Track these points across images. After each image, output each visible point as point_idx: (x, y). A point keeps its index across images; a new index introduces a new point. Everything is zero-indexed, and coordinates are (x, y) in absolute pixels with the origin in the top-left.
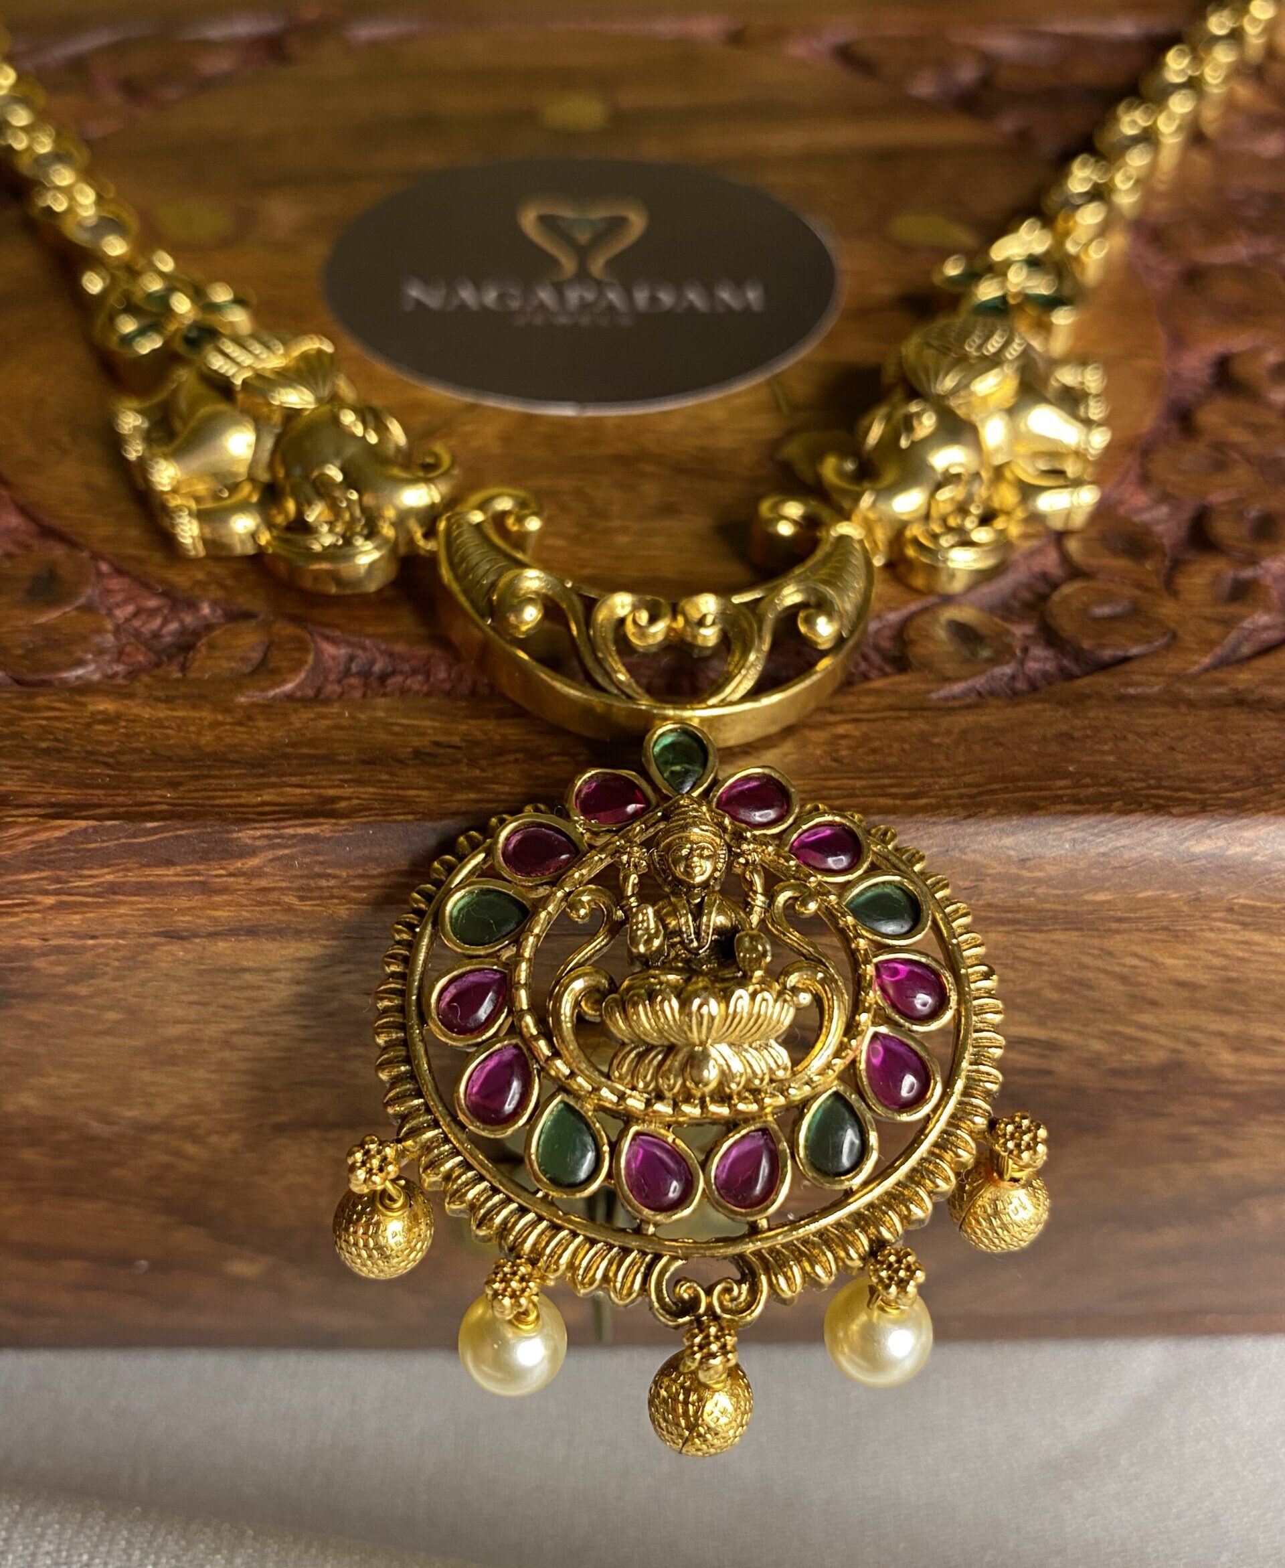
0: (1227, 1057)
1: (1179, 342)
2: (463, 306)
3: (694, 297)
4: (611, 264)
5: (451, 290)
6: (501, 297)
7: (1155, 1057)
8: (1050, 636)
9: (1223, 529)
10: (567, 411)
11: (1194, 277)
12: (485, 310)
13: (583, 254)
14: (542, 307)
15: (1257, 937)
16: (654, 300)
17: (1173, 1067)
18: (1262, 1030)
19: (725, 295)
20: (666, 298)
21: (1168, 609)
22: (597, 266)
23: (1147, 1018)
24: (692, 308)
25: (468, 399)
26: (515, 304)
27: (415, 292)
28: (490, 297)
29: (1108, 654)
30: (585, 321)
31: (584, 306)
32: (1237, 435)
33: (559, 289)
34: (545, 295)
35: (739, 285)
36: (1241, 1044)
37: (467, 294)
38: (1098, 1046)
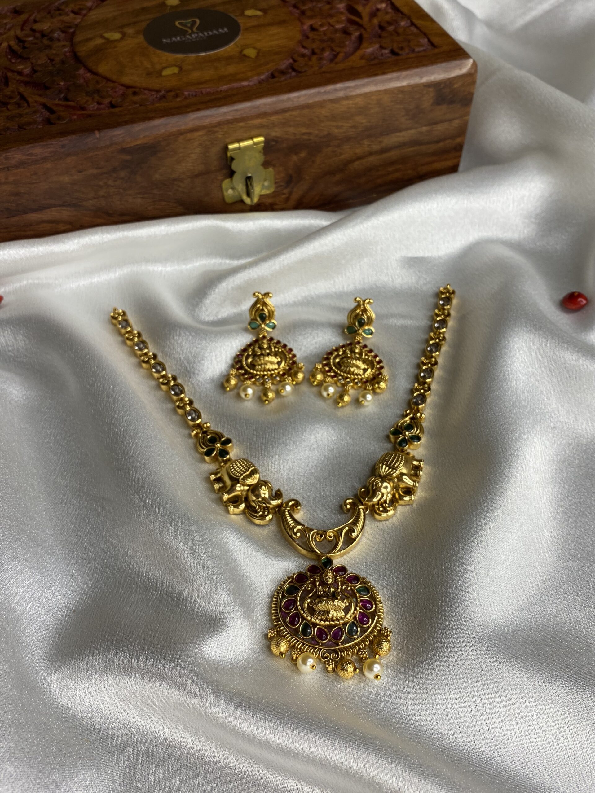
0: (336, 131)
1: (303, 24)
2: (174, 41)
3: (215, 32)
4: (197, 28)
5: (171, 39)
6: (180, 38)
7: (325, 133)
8: (294, 70)
9: (316, 51)
10: (204, 54)
11: (303, 13)
12: (179, 41)
13: (192, 29)
14: (189, 39)
15: (334, 105)
16: (208, 34)
17: (329, 134)
18: (340, 124)
19: (220, 30)
20: (210, 33)
21: (310, 63)
22: (194, 29)
23: (322, 125)
24: (215, 34)
25: (185, 55)
26: (184, 39)
27: (164, 40)
28: (179, 39)
29: (303, 70)
30: (198, 39)
31: (196, 37)
32: (316, 37)
33: (190, 35)
34: (188, 36)
35: (223, 29)
36: (337, 127)
37: (174, 39)
38: (316, 132)
